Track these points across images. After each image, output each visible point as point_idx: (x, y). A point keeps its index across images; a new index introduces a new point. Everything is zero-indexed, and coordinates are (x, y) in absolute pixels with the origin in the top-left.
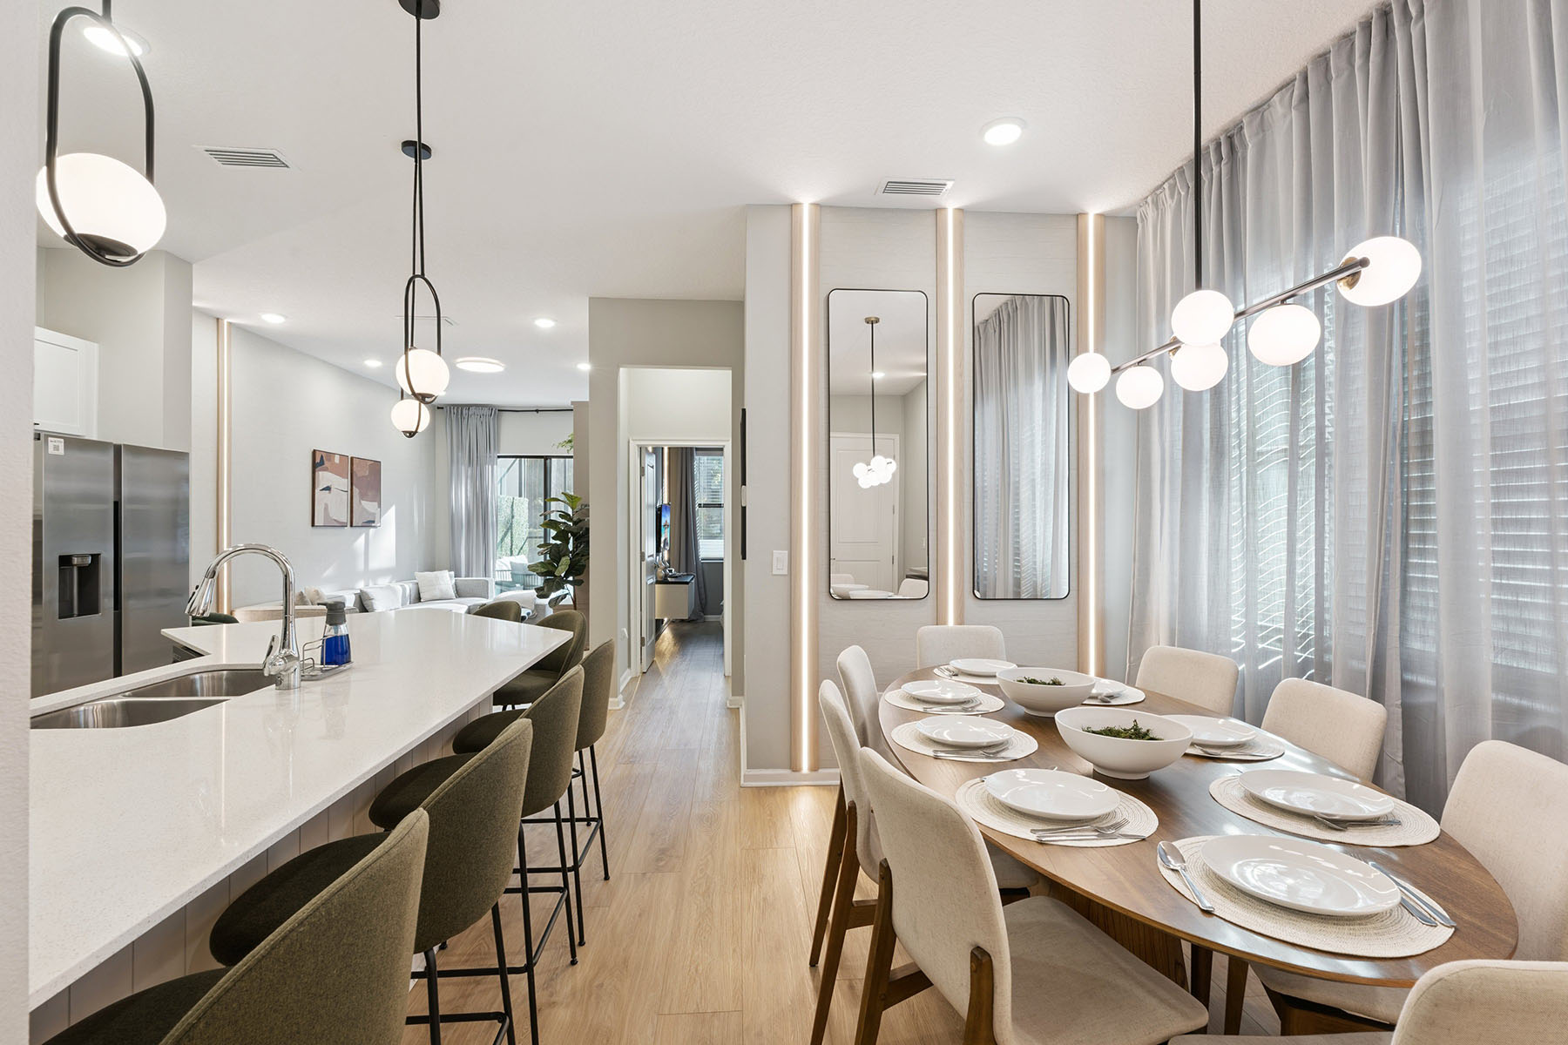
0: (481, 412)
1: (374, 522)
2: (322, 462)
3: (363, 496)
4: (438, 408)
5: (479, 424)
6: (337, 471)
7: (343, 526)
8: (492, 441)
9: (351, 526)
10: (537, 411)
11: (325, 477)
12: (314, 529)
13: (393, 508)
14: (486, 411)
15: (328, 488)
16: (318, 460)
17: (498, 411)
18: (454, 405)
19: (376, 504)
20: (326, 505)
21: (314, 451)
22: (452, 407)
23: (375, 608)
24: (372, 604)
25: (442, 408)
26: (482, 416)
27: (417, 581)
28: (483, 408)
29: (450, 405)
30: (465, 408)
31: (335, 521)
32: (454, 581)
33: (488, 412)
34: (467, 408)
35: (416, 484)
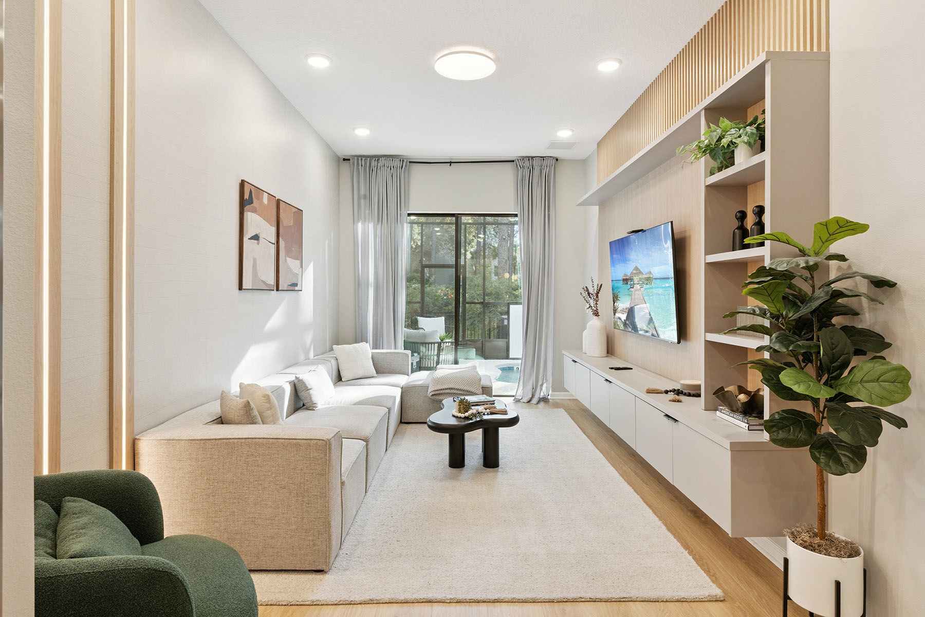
0: (392, 164)
1: (297, 285)
2: (251, 201)
3: (289, 253)
4: (344, 160)
5: (389, 178)
6: (265, 215)
7: (270, 288)
8: (402, 197)
9: (277, 289)
10: (451, 163)
11: (253, 221)
12: (242, 293)
13: (311, 266)
14: (397, 163)
15: (256, 237)
16: (246, 196)
17: (406, 163)
18: (362, 156)
19: (298, 262)
20: (255, 261)
21: (242, 181)
22: (360, 158)
23: (314, 402)
24: (310, 395)
25: (349, 160)
26: (392, 168)
27: (336, 357)
28: (394, 160)
29: (358, 156)
30: (374, 159)
31: (263, 282)
32: (371, 356)
33: (399, 164)
34: (377, 159)
35: (327, 243)
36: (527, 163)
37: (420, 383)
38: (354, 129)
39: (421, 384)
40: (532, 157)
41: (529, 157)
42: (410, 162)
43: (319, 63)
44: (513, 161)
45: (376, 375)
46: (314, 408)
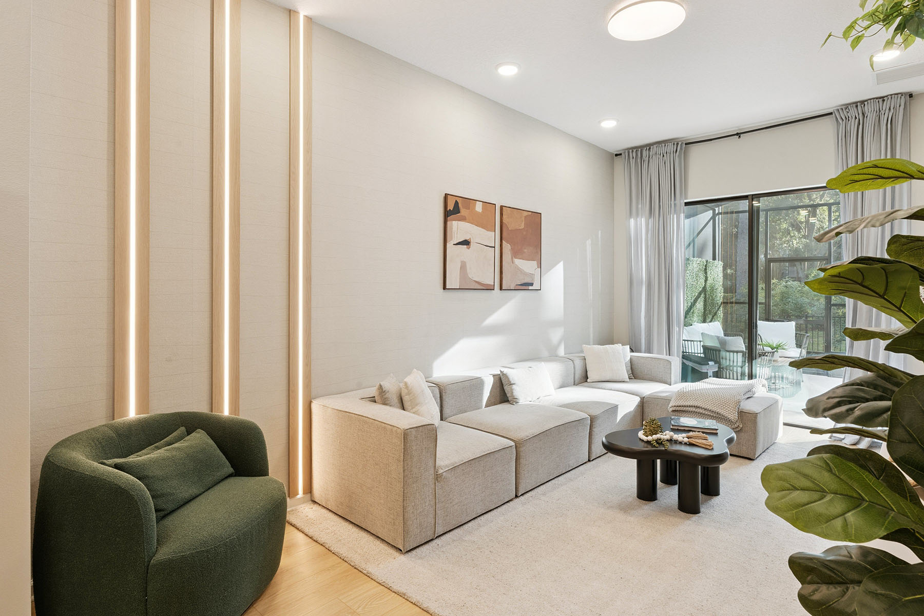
0: (665, 150)
1: (532, 284)
2: (456, 210)
3: (516, 254)
4: (616, 155)
5: (662, 164)
6: (483, 222)
7: (490, 288)
8: (677, 182)
9: (501, 289)
10: (738, 135)
11: (460, 229)
12: (447, 293)
13: (560, 266)
14: (671, 148)
15: (466, 243)
16: (451, 207)
18: (632, 148)
19: (534, 263)
20: (464, 264)
21: (446, 195)
22: (631, 151)
23: (515, 397)
24: (512, 390)
25: (621, 154)
26: (665, 155)
27: (584, 357)
28: (667, 144)
29: (628, 149)
30: (645, 148)
31: (476, 282)
32: (629, 358)
33: (672, 148)
34: (648, 148)
35: (589, 242)
36: (853, 112)
37: (664, 395)
38: (600, 122)
39: (663, 397)
40: (863, 102)
41: (856, 103)
42: (686, 144)
43: (508, 71)
44: (831, 114)
45: (628, 380)
46: (514, 403)
